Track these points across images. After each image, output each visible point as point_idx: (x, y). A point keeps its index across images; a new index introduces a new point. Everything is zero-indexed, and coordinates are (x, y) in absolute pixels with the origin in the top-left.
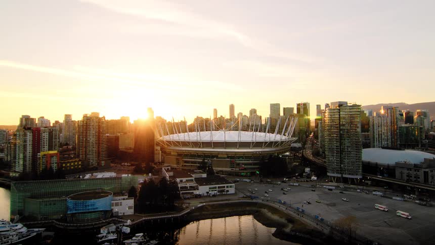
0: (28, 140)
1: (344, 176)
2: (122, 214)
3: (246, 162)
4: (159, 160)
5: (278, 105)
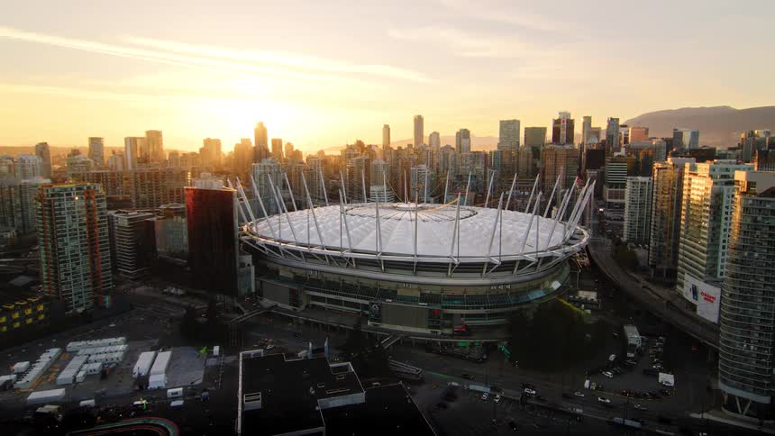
4: (250, 289)
5: (516, 123)
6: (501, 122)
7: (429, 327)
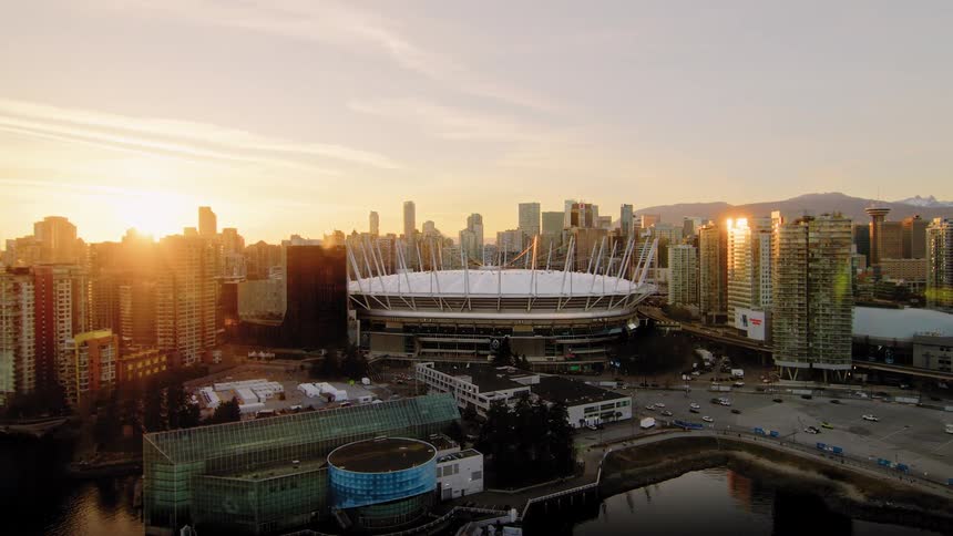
0: (25, 303)
1: (815, 366)
2: (459, 494)
3: (578, 341)
4: (355, 343)
5: (536, 206)
6: (520, 205)
7: (547, 355)
